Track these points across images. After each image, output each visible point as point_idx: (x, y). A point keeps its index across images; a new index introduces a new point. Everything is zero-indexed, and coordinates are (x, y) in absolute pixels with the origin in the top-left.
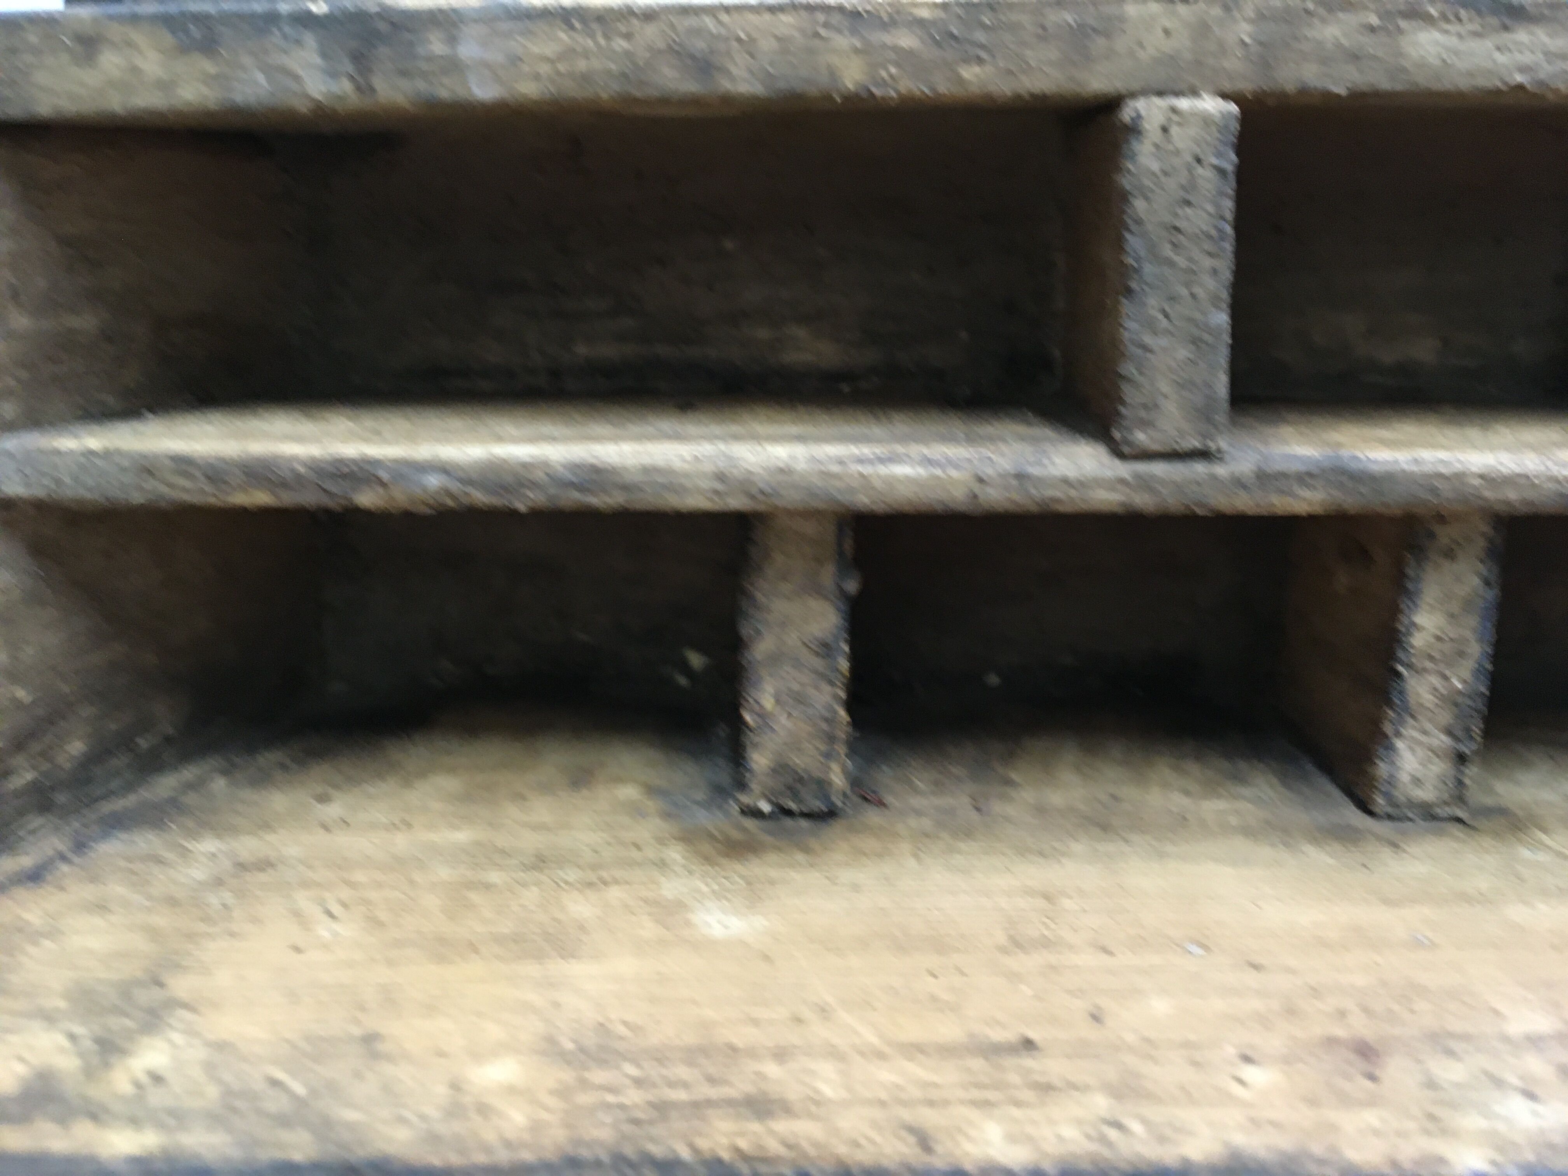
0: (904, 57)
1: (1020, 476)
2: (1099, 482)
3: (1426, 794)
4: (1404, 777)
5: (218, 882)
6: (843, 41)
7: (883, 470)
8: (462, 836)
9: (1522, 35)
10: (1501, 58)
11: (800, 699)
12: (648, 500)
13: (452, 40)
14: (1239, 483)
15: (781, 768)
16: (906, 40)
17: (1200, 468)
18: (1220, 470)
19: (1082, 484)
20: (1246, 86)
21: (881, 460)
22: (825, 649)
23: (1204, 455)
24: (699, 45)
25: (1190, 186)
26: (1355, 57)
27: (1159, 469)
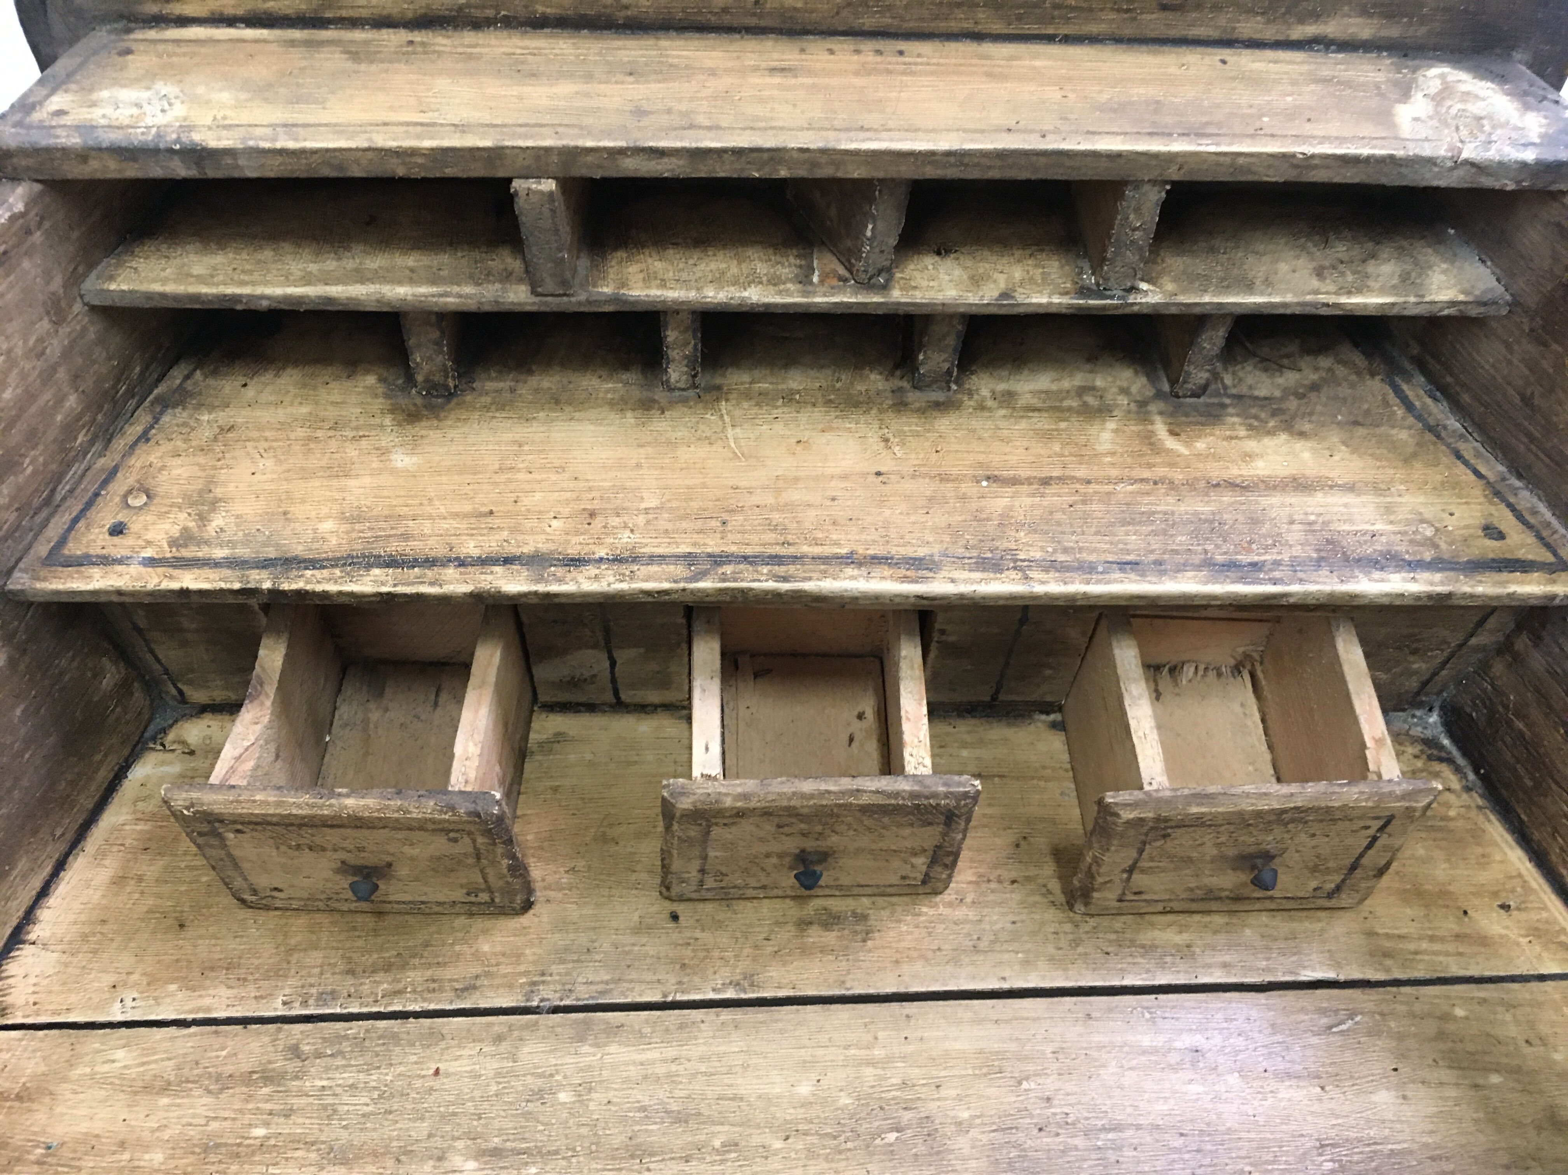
0: (420, 166)
1: (496, 302)
2: (526, 304)
3: (682, 385)
4: (672, 380)
5: (215, 439)
6: (395, 160)
7: (442, 300)
8: (304, 410)
9: (666, 160)
10: (659, 167)
11: (430, 359)
12: (352, 308)
13: (235, 159)
14: (579, 303)
15: (427, 380)
16: (420, 160)
17: (565, 299)
18: (573, 299)
19: (520, 304)
20: (561, 175)
21: (441, 295)
22: (438, 343)
23: (565, 295)
24: (337, 162)
25: (540, 213)
26: (600, 167)
27: (549, 299)
